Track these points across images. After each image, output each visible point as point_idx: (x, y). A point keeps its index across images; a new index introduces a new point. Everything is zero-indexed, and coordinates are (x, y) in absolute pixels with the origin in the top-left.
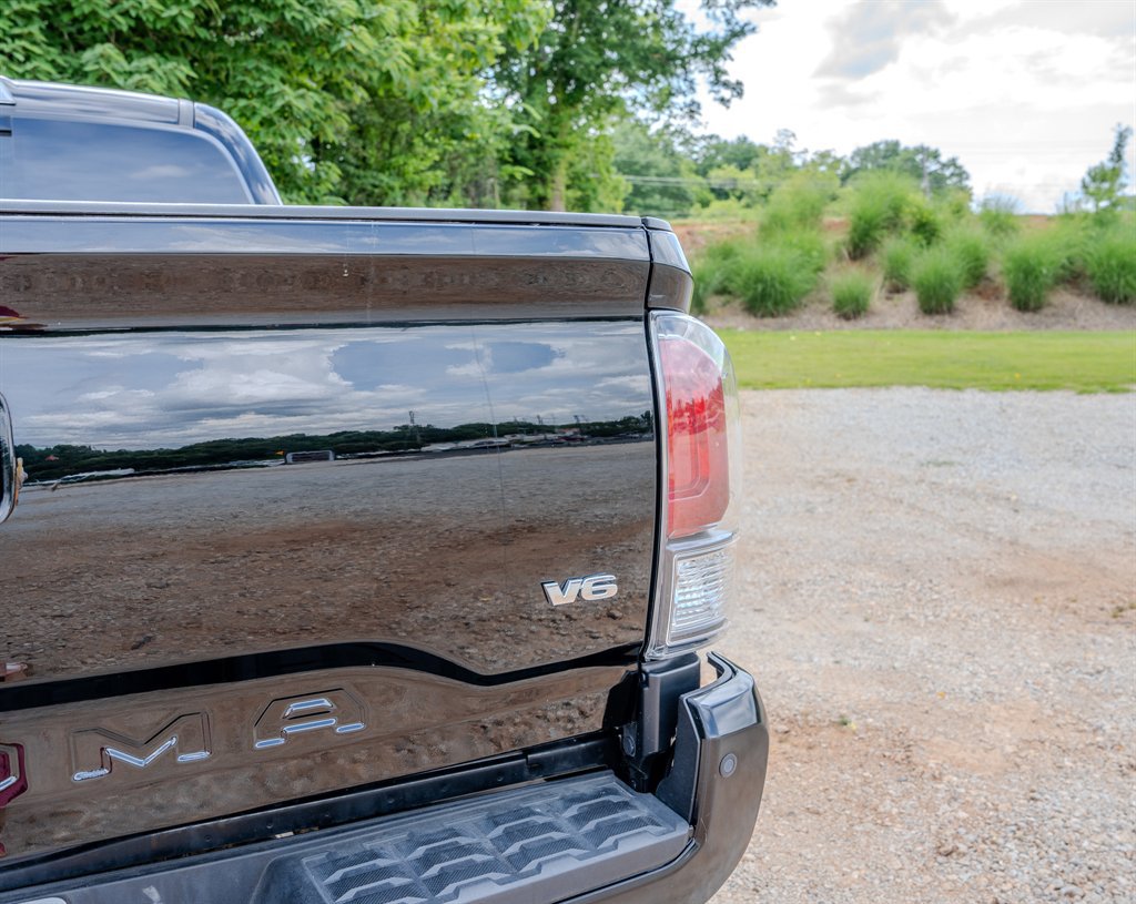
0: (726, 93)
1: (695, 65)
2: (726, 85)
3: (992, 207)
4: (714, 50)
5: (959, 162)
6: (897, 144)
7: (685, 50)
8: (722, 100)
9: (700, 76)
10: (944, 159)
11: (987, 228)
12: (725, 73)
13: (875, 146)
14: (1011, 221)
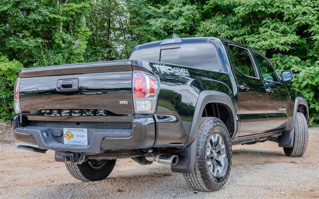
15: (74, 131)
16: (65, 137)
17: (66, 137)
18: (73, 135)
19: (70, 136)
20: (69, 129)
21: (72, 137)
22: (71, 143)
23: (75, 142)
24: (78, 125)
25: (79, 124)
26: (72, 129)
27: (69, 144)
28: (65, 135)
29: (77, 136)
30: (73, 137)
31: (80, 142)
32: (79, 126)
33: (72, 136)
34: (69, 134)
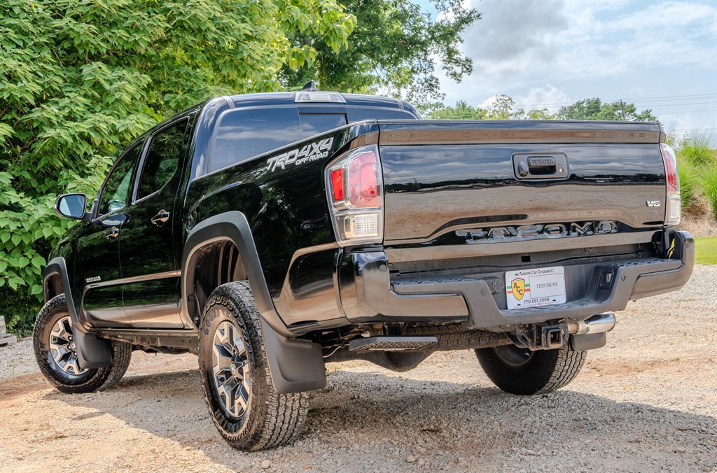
0: (458, 69)
1: (433, 47)
2: (457, 62)
3: (691, 145)
4: (447, 35)
5: (652, 114)
6: (597, 102)
7: (423, 35)
8: (454, 74)
9: (436, 56)
10: (638, 112)
11: (689, 161)
12: (457, 53)
13: (579, 105)
14: (708, 155)
15: (531, 275)
16: (509, 292)
17: (512, 292)
18: (529, 285)
19: (522, 288)
20: (518, 272)
21: (525, 290)
22: (524, 305)
23: (534, 301)
24: (526, 263)
25: (529, 261)
26: (526, 271)
27: (519, 307)
28: (509, 287)
29: (539, 286)
30: (529, 290)
31: (548, 299)
32: (529, 263)
33: (526, 288)
34: (519, 283)
